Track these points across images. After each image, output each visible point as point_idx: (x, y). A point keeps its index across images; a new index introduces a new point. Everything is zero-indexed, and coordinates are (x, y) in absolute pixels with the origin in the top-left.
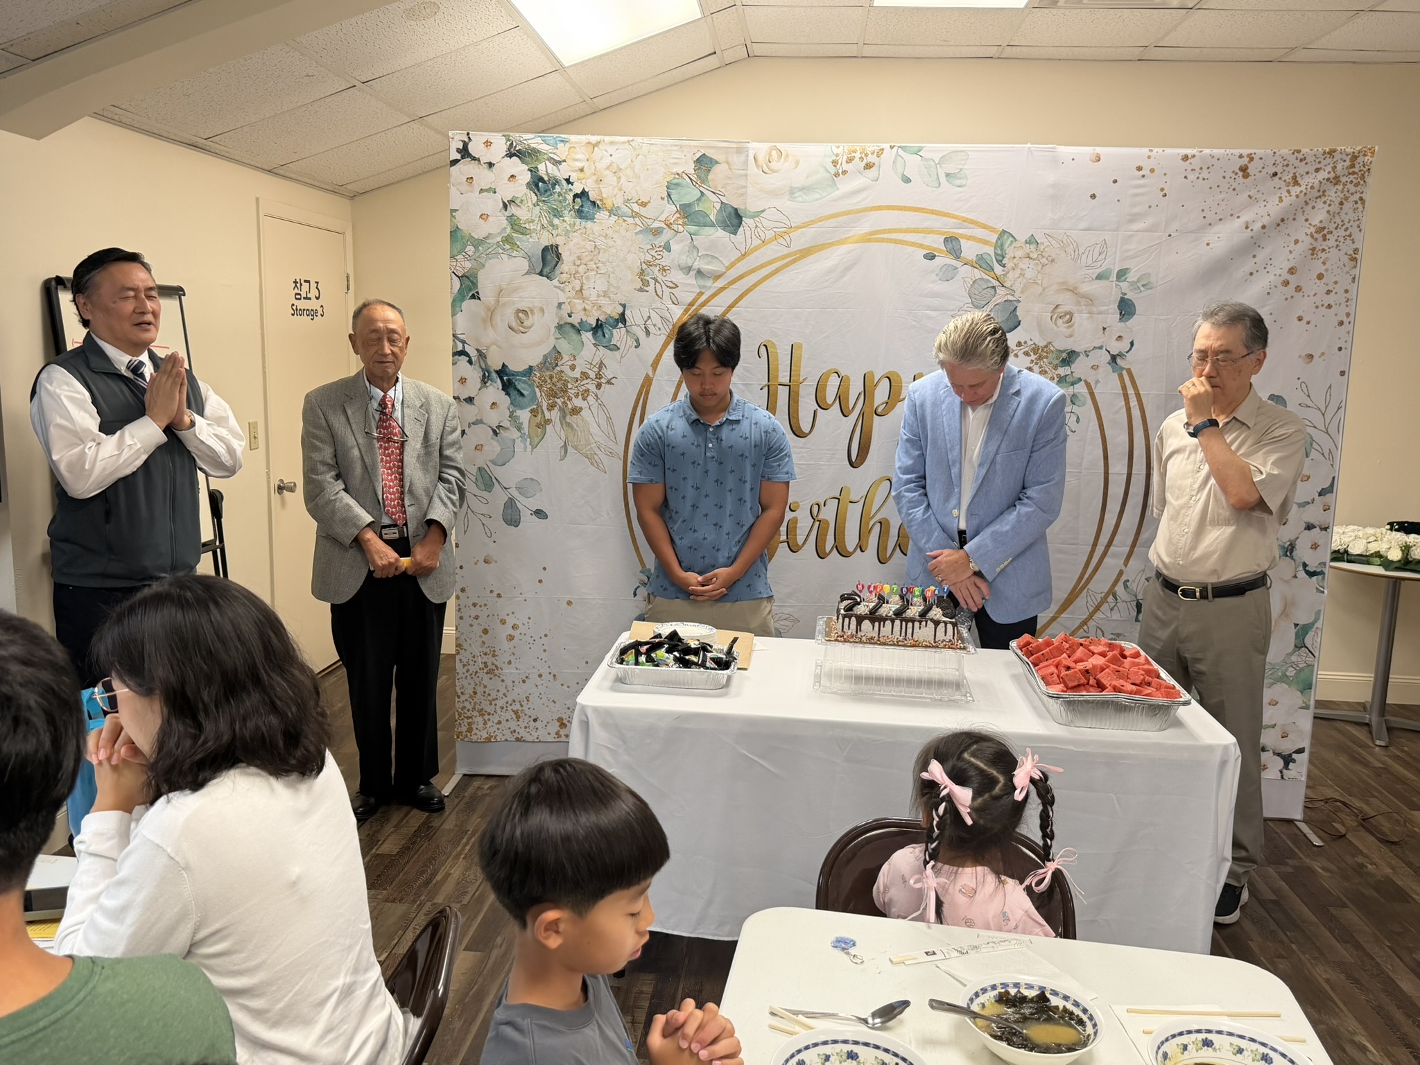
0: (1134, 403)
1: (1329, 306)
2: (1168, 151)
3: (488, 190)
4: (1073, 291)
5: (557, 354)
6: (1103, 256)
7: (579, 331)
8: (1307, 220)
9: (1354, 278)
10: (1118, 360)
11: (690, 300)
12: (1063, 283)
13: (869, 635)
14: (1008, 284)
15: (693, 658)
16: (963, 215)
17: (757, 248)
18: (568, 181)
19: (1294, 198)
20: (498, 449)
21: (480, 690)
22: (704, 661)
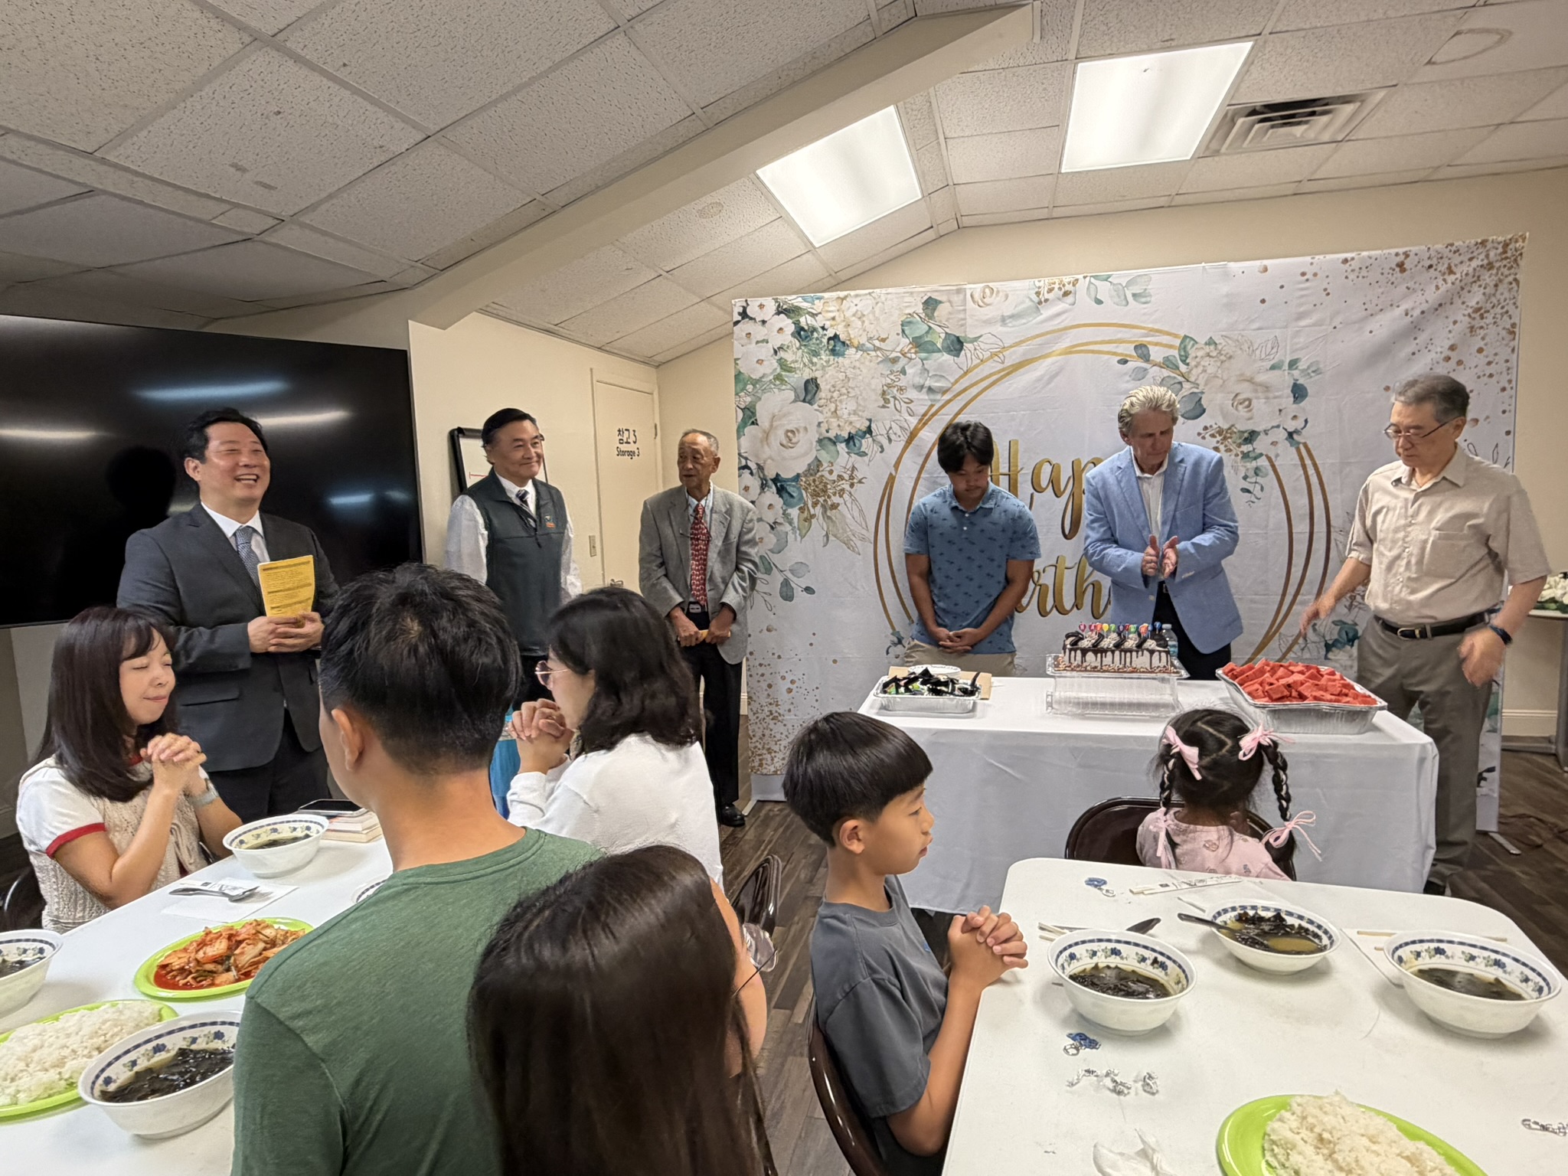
0: (1311, 471)
1: (1491, 376)
2: (1329, 257)
3: (763, 341)
4: (1250, 381)
5: (818, 462)
6: (1275, 350)
7: (835, 443)
8: (1463, 303)
9: (1513, 350)
10: (1295, 436)
11: (922, 410)
12: (1242, 375)
13: (1093, 665)
14: (1192, 379)
15: (944, 689)
16: (1150, 326)
17: (976, 366)
18: (823, 328)
19: (1450, 284)
20: (775, 540)
21: (767, 732)
22: (953, 689)
